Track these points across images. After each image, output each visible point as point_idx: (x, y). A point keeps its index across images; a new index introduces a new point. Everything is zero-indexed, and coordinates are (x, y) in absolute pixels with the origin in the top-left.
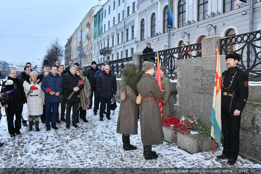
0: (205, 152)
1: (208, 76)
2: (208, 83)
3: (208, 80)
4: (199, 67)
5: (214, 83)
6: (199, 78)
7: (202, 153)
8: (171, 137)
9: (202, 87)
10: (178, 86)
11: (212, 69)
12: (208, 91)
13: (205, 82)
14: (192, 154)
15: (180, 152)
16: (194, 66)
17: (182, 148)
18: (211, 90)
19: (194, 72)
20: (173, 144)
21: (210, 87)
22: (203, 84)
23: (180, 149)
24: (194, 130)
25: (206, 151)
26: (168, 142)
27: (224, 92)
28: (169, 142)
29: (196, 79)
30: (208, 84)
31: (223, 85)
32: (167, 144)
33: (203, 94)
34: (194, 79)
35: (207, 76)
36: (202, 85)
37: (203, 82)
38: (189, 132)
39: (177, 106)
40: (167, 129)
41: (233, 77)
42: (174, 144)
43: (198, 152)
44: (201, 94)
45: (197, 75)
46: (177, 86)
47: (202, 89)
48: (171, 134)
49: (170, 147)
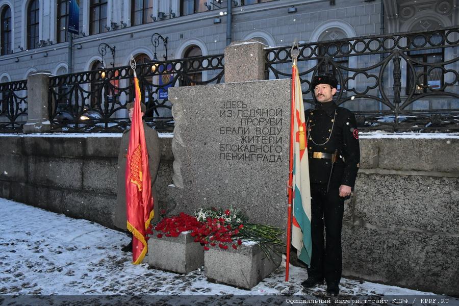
0: (270, 281)
1: (260, 121)
2: (259, 135)
3: (258, 129)
4: (234, 103)
5: (273, 136)
6: (236, 127)
7: (266, 283)
8: (184, 259)
9: (245, 144)
10: (178, 144)
11: (269, 107)
12: (259, 152)
13: (253, 134)
14: (250, 290)
15: (224, 292)
16: (221, 100)
17: (221, 280)
18: (267, 149)
19: (222, 114)
20: (189, 275)
21: (263, 145)
22: (247, 139)
23: (215, 283)
24: (247, 236)
25: (268, 277)
26: (176, 273)
27: (315, 153)
28: (179, 271)
29: (228, 129)
30: (260, 138)
31: (311, 139)
32: (177, 278)
33: (247, 159)
34: (222, 129)
35: (256, 122)
36: (244, 140)
37: (247, 134)
38: (240, 243)
39: (176, 188)
40: (172, 243)
41: (332, 121)
42: (192, 274)
43: (258, 284)
44: (241, 160)
45: (230, 119)
46: (174, 145)
47: (243, 149)
48: (185, 252)
49: (190, 284)
